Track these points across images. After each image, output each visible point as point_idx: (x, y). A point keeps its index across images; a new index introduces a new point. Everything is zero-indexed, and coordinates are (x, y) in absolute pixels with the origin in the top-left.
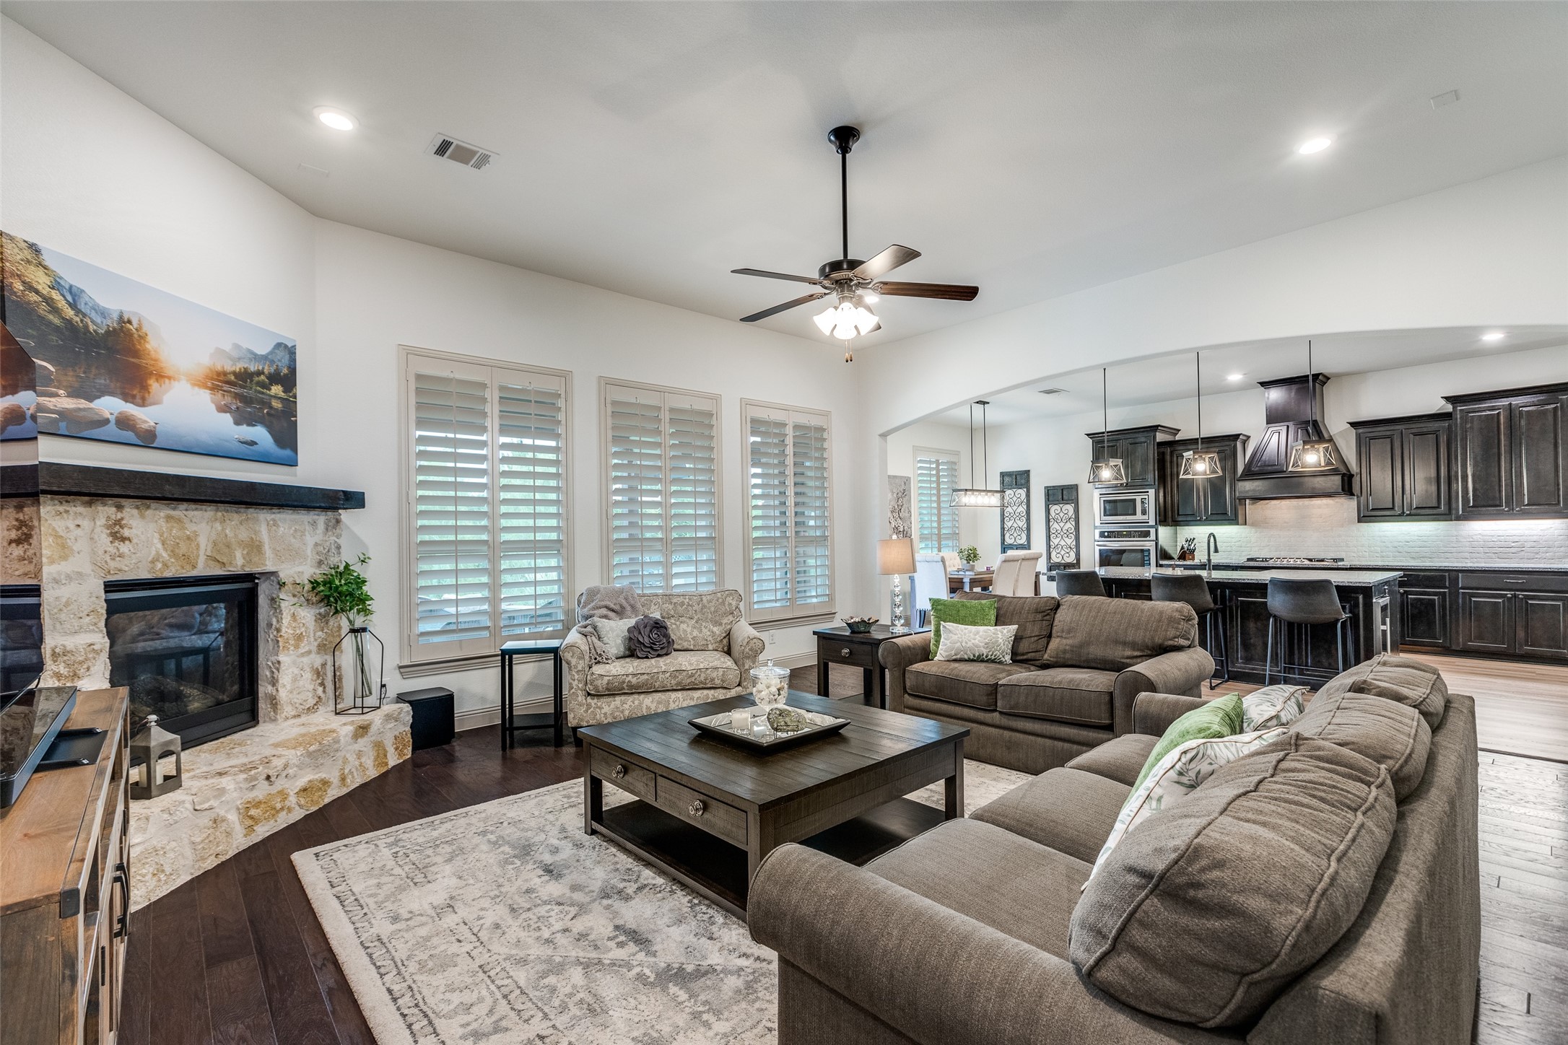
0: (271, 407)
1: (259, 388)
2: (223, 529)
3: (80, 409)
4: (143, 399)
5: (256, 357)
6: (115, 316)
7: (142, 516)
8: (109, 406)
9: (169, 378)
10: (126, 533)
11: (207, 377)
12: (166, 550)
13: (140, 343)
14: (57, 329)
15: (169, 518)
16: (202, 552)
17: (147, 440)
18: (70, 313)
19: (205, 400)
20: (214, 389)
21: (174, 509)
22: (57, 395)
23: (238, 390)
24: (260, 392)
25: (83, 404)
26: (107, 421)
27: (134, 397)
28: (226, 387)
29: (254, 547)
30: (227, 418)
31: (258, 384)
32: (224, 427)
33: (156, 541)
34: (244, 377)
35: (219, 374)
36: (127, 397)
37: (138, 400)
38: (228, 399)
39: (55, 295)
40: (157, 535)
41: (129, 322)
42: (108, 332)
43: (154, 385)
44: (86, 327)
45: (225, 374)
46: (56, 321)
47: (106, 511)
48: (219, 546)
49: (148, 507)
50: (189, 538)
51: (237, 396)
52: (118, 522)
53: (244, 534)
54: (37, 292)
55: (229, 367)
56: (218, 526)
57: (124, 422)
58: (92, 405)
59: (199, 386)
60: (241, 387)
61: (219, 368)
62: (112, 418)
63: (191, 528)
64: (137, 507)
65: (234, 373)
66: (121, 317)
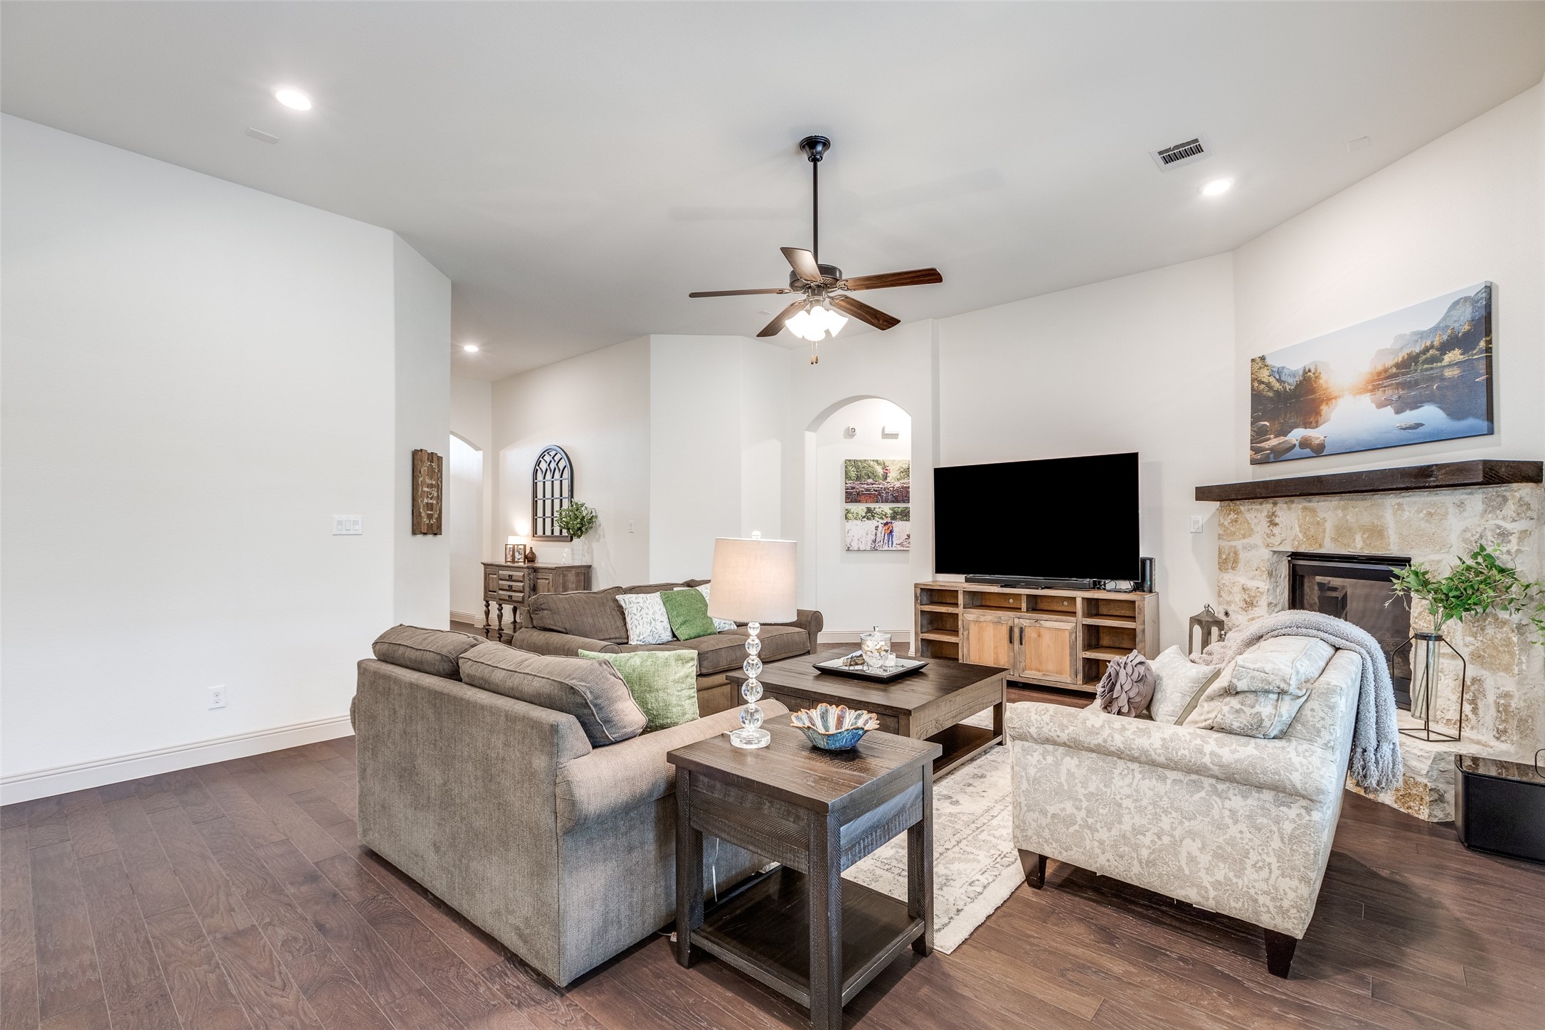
0: (1442, 378)
1: (1426, 366)
2: (1345, 516)
3: (1280, 443)
4: (1317, 422)
5: (1422, 335)
6: (1301, 373)
7: (1289, 509)
8: (1296, 435)
9: (1335, 398)
10: (1277, 520)
11: (1368, 382)
12: (1301, 532)
13: (1315, 382)
14: (1271, 399)
15: (1305, 508)
16: (1327, 535)
17: (1318, 451)
18: (1277, 386)
19: (1367, 401)
20: (1375, 389)
21: (1310, 501)
22: (1270, 439)
23: (1400, 379)
24: (1427, 370)
25: (1282, 439)
26: (1294, 446)
27: (1311, 423)
28: (1386, 383)
29: (1377, 532)
30: (1389, 410)
31: (1426, 362)
32: (1388, 420)
33: (1297, 526)
34: (1410, 362)
35: (1379, 374)
36: (1307, 425)
37: (1314, 424)
38: (1389, 392)
39: (1272, 379)
40: (1297, 521)
41: (1310, 371)
42: (1297, 386)
43: (1324, 408)
44: (1285, 389)
45: (1386, 370)
46: (1271, 394)
47: (1267, 507)
48: (1343, 531)
49: (1293, 502)
50: (1318, 523)
51: (1399, 385)
52: (1273, 514)
53: (1366, 519)
54: (1263, 383)
55: (1390, 361)
56: (1340, 513)
57: (1305, 444)
58: (1287, 438)
59: (1360, 393)
60: (1403, 374)
61: (1380, 368)
62: (1297, 443)
63: (1321, 515)
64: (1286, 503)
65: (1397, 366)
66: (1304, 371)
